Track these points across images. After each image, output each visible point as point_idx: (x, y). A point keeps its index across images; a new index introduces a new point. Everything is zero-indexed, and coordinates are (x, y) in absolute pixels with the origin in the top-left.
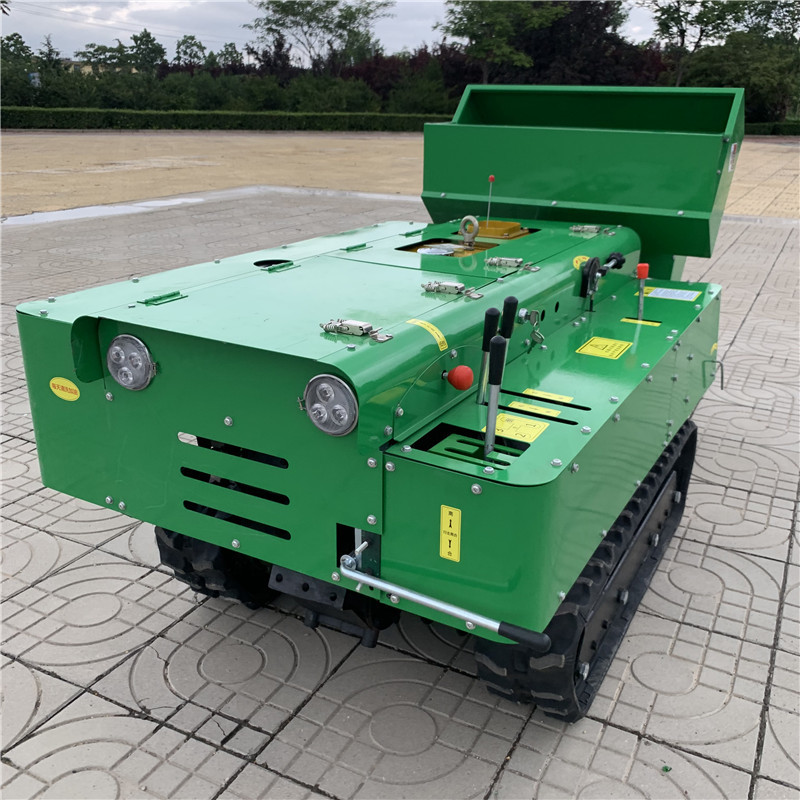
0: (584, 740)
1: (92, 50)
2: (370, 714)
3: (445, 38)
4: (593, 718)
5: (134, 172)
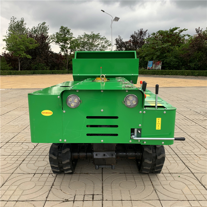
0: (162, 177)
2: (119, 185)
3: (5, 51)
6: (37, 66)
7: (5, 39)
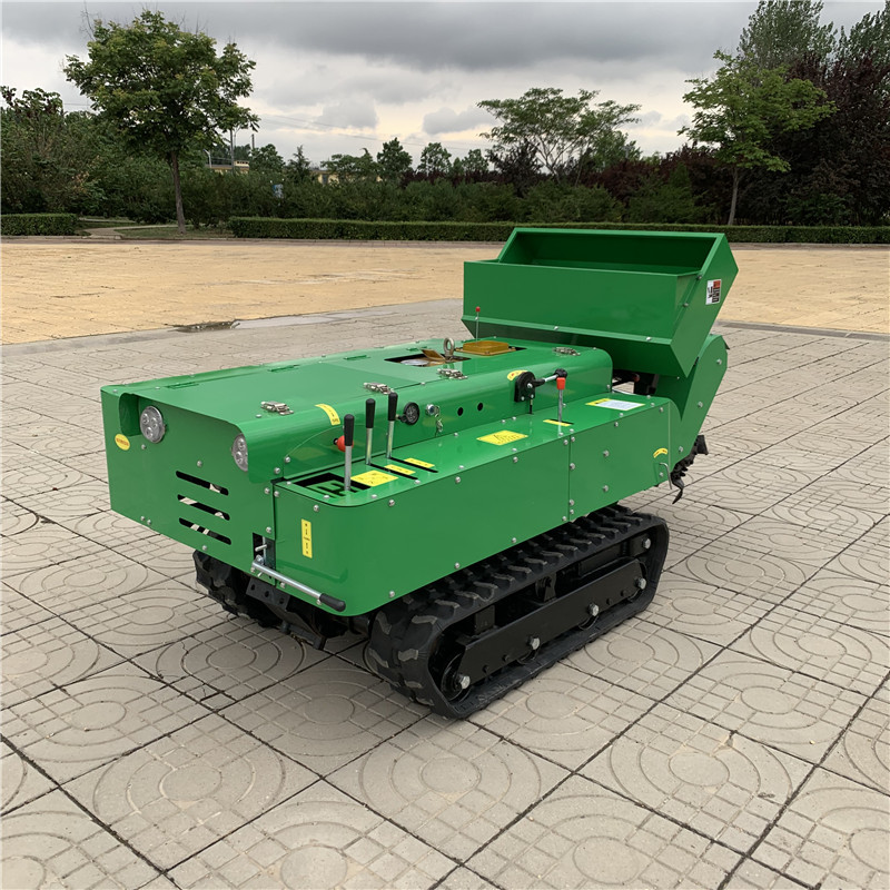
0: (457, 735)
1: (337, 160)
2: (311, 699)
3: (695, 143)
4: (473, 723)
5: (340, 284)
6: (811, 205)
7: (692, 94)
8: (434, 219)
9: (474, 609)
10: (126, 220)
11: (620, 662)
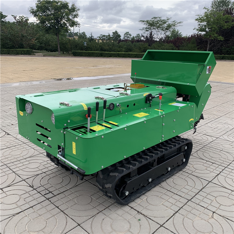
0: (124, 210)
1: (101, 36)
2: (78, 195)
3: (198, 32)
4: (129, 206)
5: (100, 68)
6: (229, 50)
7: (197, 19)
8: (126, 52)
9: (130, 170)
10: (45, 51)
11: (177, 186)
